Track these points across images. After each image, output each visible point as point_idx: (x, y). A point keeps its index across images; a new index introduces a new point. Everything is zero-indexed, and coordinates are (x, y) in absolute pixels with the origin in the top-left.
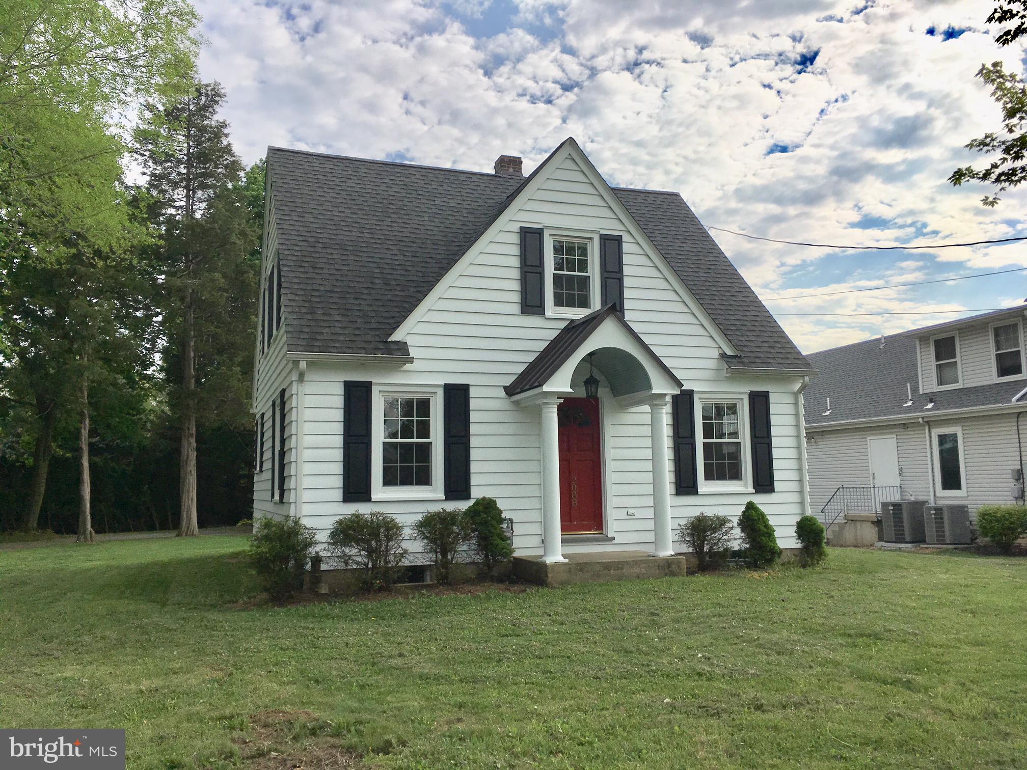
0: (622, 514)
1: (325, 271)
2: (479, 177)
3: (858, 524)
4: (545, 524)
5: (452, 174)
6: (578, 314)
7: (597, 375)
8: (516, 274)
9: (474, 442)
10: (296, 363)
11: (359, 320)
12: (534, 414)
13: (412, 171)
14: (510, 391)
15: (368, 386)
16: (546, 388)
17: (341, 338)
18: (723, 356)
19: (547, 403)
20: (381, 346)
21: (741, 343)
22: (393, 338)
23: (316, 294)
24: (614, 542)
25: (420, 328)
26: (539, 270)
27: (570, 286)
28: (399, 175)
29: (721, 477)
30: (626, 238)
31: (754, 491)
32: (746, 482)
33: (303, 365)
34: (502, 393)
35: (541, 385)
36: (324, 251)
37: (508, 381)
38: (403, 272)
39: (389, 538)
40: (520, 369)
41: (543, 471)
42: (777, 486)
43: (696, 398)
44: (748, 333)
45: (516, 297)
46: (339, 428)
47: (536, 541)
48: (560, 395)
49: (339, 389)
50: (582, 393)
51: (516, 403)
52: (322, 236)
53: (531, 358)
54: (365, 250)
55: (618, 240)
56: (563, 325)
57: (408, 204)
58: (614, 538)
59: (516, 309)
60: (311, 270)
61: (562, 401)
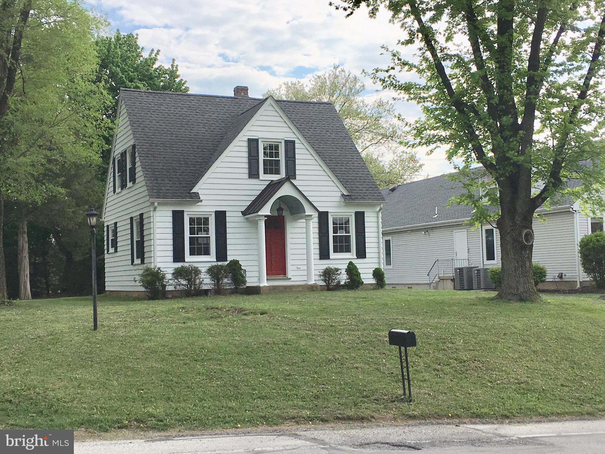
0: (295, 268)
1: (159, 158)
2: (226, 99)
3: (445, 281)
4: (260, 272)
5: (212, 98)
6: (275, 177)
7: (282, 206)
8: (246, 160)
9: (228, 236)
10: (153, 203)
11: (177, 183)
12: (255, 224)
13: (192, 98)
14: (244, 213)
15: (183, 212)
16: (259, 213)
17: (170, 192)
18: (343, 195)
19: (259, 220)
20: (188, 195)
21: (353, 189)
22: (192, 191)
23: (157, 170)
24: (291, 280)
25: (205, 186)
26: (257, 158)
27: (271, 165)
28: (186, 101)
29: (341, 251)
30: (297, 141)
31: (356, 257)
32: (353, 253)
33: (156, 204)
34: (241, 215)
35: (257, 212)
36: (156, 148)
37: (243, 209)
38: (193, 157)
39: (196, 275)
40: (248, 203)
41: (259, 249)
42: (367, 255)
43: (330, 215)
44: (357, 183)
45: (247, 171)
46: (171, 231)
47: (256, 279)
48: (266, 216)
49: (170, 214)
50: (276, 214)
51: (247, 219)
52: (154, 139)
53: (253, 198)
54: (175, 146)
55: (293, 142)
56: (268, 183)
57: (191, 118)
58: (291, 279)
59: (247, 176)
60: (152, 158)
61: (266, 218)
